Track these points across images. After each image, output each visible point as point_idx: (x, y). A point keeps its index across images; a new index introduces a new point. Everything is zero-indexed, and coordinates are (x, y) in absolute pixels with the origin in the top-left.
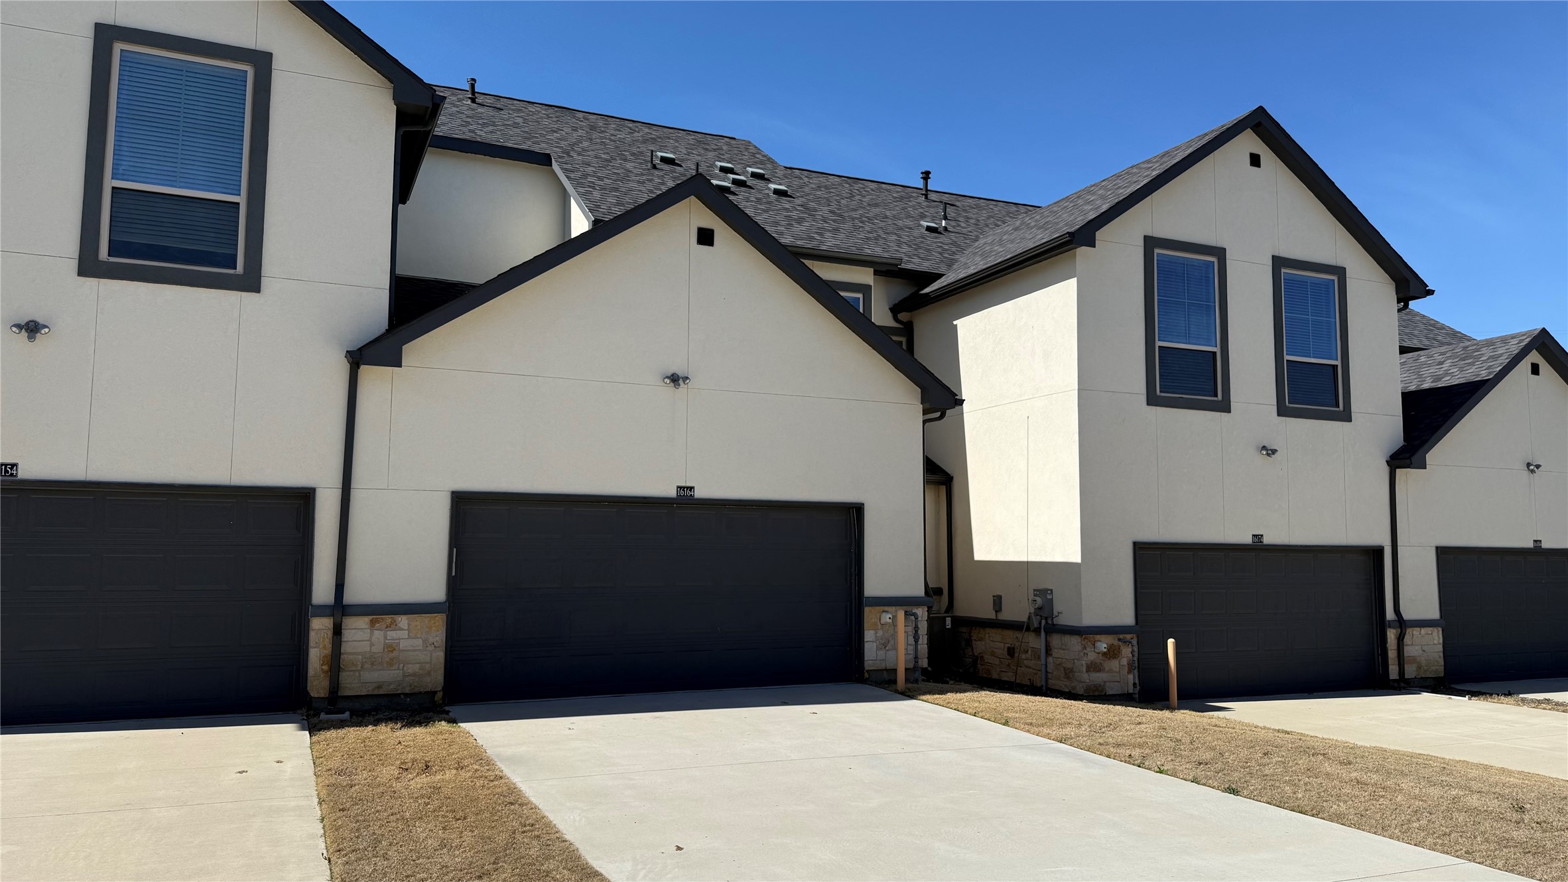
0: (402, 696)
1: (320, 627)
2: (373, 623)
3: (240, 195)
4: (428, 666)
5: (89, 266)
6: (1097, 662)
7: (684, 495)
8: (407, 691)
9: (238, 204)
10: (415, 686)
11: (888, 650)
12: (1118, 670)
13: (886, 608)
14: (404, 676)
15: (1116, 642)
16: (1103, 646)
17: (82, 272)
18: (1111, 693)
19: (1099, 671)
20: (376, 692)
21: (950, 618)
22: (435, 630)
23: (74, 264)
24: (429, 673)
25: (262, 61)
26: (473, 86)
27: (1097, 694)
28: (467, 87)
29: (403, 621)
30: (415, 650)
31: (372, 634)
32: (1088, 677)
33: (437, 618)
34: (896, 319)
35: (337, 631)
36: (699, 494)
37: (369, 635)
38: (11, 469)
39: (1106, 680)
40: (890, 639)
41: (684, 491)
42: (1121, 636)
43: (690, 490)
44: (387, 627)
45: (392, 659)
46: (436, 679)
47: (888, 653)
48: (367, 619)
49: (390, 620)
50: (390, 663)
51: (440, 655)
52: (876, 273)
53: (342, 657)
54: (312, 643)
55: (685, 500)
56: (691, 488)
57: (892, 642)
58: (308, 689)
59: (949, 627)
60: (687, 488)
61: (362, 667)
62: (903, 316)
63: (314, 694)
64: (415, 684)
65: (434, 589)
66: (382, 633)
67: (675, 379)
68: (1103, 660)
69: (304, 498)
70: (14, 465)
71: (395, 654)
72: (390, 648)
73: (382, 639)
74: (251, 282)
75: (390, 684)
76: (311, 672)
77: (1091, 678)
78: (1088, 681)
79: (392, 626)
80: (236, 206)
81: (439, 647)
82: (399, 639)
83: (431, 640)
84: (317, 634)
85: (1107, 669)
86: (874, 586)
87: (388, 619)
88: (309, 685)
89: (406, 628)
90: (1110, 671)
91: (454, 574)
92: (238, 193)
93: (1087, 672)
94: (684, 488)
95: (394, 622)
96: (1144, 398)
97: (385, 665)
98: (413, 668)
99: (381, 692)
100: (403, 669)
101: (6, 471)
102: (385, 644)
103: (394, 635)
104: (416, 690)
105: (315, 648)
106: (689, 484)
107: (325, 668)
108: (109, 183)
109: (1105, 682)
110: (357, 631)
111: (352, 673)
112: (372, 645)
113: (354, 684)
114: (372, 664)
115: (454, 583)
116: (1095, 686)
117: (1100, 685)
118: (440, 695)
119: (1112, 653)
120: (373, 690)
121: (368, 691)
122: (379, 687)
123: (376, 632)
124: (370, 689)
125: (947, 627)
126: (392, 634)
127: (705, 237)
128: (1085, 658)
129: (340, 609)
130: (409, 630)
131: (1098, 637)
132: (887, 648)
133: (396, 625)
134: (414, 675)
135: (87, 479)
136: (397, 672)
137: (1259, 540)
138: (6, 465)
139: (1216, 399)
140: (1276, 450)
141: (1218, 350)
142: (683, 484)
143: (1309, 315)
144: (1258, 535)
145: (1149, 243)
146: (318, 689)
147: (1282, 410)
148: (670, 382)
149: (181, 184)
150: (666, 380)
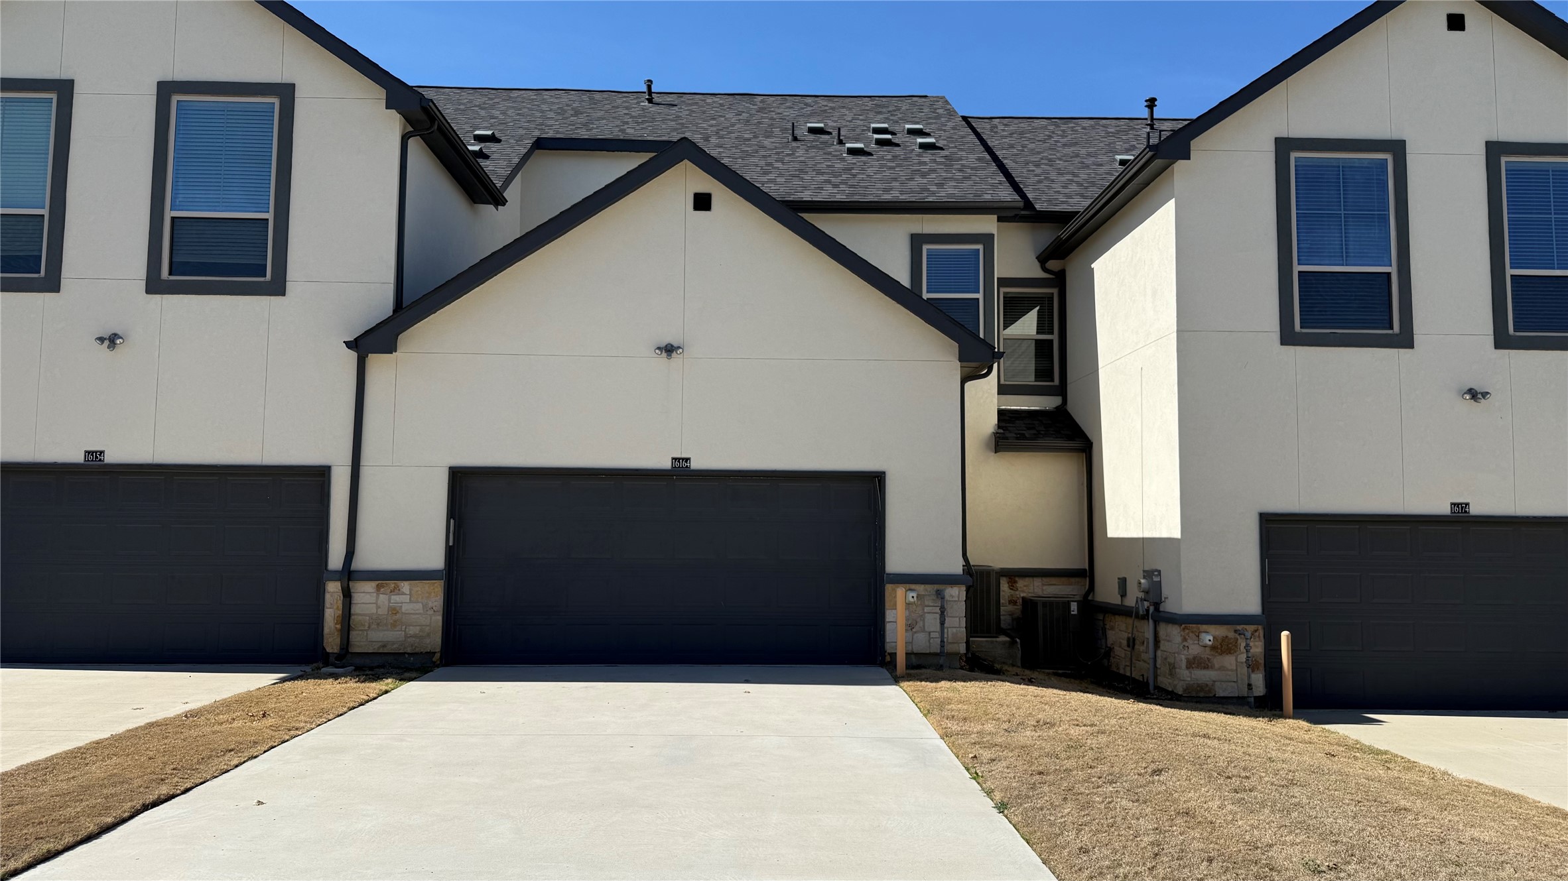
0: (407, 656)
1: (333, 589)
2: (378, 587)
3: (268, 212)
4: (428, 628)
5: (154, 286)
6: (1202, 656)
7: (679, 467)
8: (409, 650)
9: (268, 220)
10: (416, 647)
11: (915, 632)
12: (1235, 668)
13: (913, 586)
14: (406, 636)
15: (1231, 635)
16: (1207, 639)
17: (149, 290)
18: (1222, 695)
19: (1206, 668)
20: (381, 651)
21: (1076, 603)
22: (434, 594)
23: (143, 285)
24: (428, 635)
25: (286, 93)
26: (649, 87)
27: (1202, 694)
28: (645, 89)
29: (405, 586)
30: (417, 614)
31: (377, 598)
32: (1188, 674)
33: (436, 585)
34: (1045, 269)
35: (347, 594)
36: (695, 464)
37: (375, 598)
38: (100, 455)
39: (1214, 679)
40: (918, 620)
41: (680, 463)
42: (1239, 627)
43: (686, 462)
44: (391, 592)
45: (395, 621)
46: (435, 641)
47: (916, 635)
48: (374, 584)
49: (393, 586)
50: (394, 625)
51: (438, 619)
52: (1000, 220)
53: (353, 617)
54: (327, 604)
55: (680, 471)
56: (687, 460)
57: (921, 624)
58: (324, 645)
59: (1075, 613)
60: (683, 459)
61: (369, 627)
62: (1053, 264)
63: (329, 650)
64: (416, 645)
65: (435, 559)
66: (386, 597)
67: (669, 350)
68: (1212, 655)
69: (321, 475)
70: (102, 452)
71: (398, 616)
72: (394, 611)
73: (386, 603)
74: (278, 287)
75: (393, 643)
76: (326, 630)
77: (1193, 676)
78: (1189, 679)
79: (396, 591)
80: (265, 222)
81: (437, 611)
82: (402, 603)
83: (430, 605)
84: (331, 596)
85: (1217, 666)
86: (897, 559)
87: (392, 584)
88: (325, 641)
89: (408, 593)
90: (1222, 668)
91: (451, 544)
92: (267, 210)
93: (1188, 668)
94: (679, 459)
95: (396, 588)
96: (1276, 337)
97: (390, 626)
98: (413, 630)
99: (386, 651)
100: (405, 631)
101: (97, 457)
102: (389, 607)
103: (398, 599)
104: (417, 650)
105: (330, 608)
106: (684, 456)
107: (339, 626)
108: (169, 214)
109: (1214, 681)
110: (365, 593)
111: (361, 632)
112: (378, 607)
113: (364, 641)
114: (378, 624)
115: (451, 553)
116: (1199, 685)
117: (1207, 685)
118: (438, 656)
119: (1223, 647)
120: (379, 648)
121: (374, 649)
122: (384, 646)
123: (381, 595)
124: (376, 647)
125: (1072, 613)
126: (396, 598)
127: (702, 202)
128: (1185, 652)
129: (348, 574)
130: (410, 595)
131: (1204, 627)
132: (914, 630)
133: (399, 590)
134: (415, 636)
135: (154, 463)
136: (400, 632)
137: (1462, 511)
138: (96, 452)
139: (1390, 332)
140: (1488, 393)
141: (1393, 270)
142: (679, 456)
143: (1551, 214)
144: (1461, 504)
145: (1284, 146)
146: (332, 643)
147: (1502, 341)
148: (661, 353)
149: (224, 208)
150: (657, 351)
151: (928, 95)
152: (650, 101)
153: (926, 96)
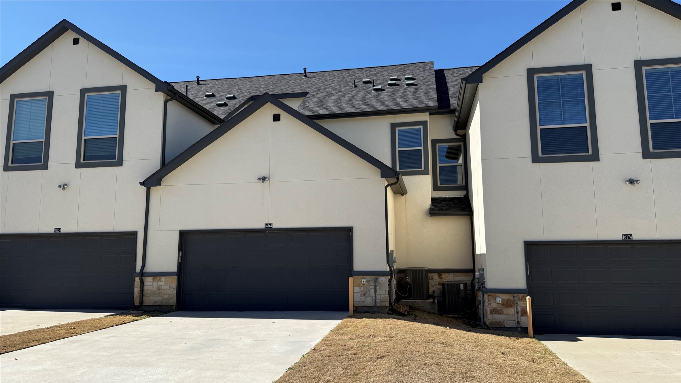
0: (164, 307)
1: (137, 279)
2: (153, 279)
3: (117, 134)
4: (171, 296)
5: (79, 165)
6: (498, 308)
7: (268, 227)
8: (164, 304)
10: (167, 303)
11: (366, 297)
12: (514, 314)
13: (365, 277)
14: (163, 299)
15: (512, 298)
16: (499, 300)
17: (77, 167)
18: (507, 327)
19: (500, 314)
20: (154, 305)
21: (463, 285)
22: (173, 282)
23: (74, 165)
24: (171, 298)
25: (123, 89)
26: (305, 71)
27: (498, 326)
29: (163, 278)
30: (167, 290)
31: (153, 284)
32: (491, 317)
33: (174, 278)
34: (457, 134)
35: (142, 282)
36: (274, 226)
37: (152, 284)
38: (60, 230)
39: (504, 319)
40: (368, 291)
41: (268, 225)
42: (515, 295)
43: (271, 225)
44: (158, 281)
45: (160, 293)
46: (173, 301)
47: (367, 298)
48: (152, 278)
49: (159, 278)
50: (159, 294)
51: (175, 292)
52: (430, 114)
53: (144, 291)
54: (135, 286)
55: (269, 229)
56: (271, 224)
57: (369, 293)
58: (134, 302)
59: (463, 289)
60: (269, 224)
61: (150, 295)
63: (136, 304)
64: (167, 302)
65: (174, 268)
66: (156, 283)
67: (264, 179)
68: (502, 308)
69: (134, 234)
70: (60, 229)
71: (160, 291)
72: (159, 288)
73: (156, 285)
74: (120, 163)
75: (159, 302)
76: (135, 296)
77: (493, 318)
78: (492, 319)
79: (160, 280)
80: (116, 138)
81: (175, 289)
82: (162, 285)
83: (172, 286)
84: (137, 283)
85: (505, 313)
86: (359, 265)
87: (158, 278)
88: (135, 300)
89: (164, 281)
90: (507, 314)
91: (180, 261)
92: (116, 134)
93: (491, 314)
94: (268, 224)
95: (160, 279)
96: (530, 159)
97: (157, 295)
98: (166, 296)
99: (156, 305)
100: (163, 297)
101: (58, 231)
102: (157, 287)
103: (160, 284)
104: (167, 304)
105: (136, 288)
106: (270, 223)
107: (139, 295)
108: (84, 138)
109: (504, 320)
110: (149, 282)
111: (147, 297)
112: (153, 287)
113: (149, 300)
114: (153, 294)
115: (180, 265)
116: (496, 322)
117: (500, 322)
118: (174, 307)
119: (507, 304)
120: (153, 303)
121: (152, 304)
122: (155, 303)
123: (154, 282)
124: (152, 303)
125: (461, 289)
126: (160, 283)
127: (277, 118)
128: (489, 306)
129: (142, 274)
130: (165, 282)
131: (498, 295)
132: (366, 296)
133: (161, 280)
134: (166, 299)
135: (77, 232)
136: (161, 297)
137: (628, 238)
138: (58, 229)
139: (587, 154)
140: (638, 180)
141: (588, 125)
142: (267, 223)
143: (671, 92)
144: (628, 235)
145: (531, 72)
146: (137, 302)
147: (646, 155)
148: (260, 181)
149: (102, 134)
150: (258, 180)
151: (426, 62)
152: (306, 76)
153: (425, 62)
